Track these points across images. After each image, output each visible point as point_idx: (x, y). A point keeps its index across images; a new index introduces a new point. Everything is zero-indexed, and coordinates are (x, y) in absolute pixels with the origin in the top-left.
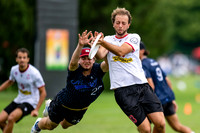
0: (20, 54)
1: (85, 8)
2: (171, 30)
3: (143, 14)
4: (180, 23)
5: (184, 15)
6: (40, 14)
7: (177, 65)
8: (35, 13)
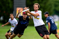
0: (11, 15)
1: (28, 1)
2: (53, 8)
3: (45, 3)
4: (56, 6)
5: (57, 4)
6: (15, 3)
7: (55, 18)
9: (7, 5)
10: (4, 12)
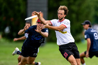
8: (26, 4)
9: (17, 7)
10: (12, 19)
